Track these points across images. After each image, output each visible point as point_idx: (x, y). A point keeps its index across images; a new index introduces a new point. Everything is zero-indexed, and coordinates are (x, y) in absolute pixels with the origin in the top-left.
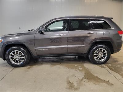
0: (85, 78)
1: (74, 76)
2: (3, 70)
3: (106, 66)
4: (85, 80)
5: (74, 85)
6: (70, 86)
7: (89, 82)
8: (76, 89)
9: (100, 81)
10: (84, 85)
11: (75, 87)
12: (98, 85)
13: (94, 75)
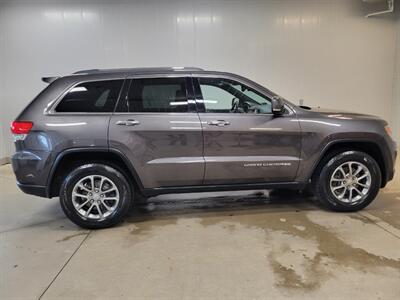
0: (326, 255)
1: (286, 249)
2: (59, 241)
3: (378, 218)
4: (324, 260)
5: (300, 277)
6: (287, 280)
7: (339, 264)
8: (309, 287)
9: (373, 260)
10: (331, 275)
11: (304, 281)
12: (371, 271)
13: (350, 246)
